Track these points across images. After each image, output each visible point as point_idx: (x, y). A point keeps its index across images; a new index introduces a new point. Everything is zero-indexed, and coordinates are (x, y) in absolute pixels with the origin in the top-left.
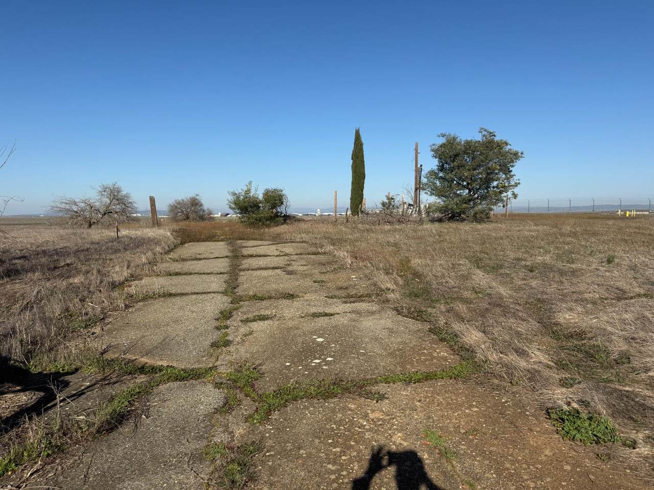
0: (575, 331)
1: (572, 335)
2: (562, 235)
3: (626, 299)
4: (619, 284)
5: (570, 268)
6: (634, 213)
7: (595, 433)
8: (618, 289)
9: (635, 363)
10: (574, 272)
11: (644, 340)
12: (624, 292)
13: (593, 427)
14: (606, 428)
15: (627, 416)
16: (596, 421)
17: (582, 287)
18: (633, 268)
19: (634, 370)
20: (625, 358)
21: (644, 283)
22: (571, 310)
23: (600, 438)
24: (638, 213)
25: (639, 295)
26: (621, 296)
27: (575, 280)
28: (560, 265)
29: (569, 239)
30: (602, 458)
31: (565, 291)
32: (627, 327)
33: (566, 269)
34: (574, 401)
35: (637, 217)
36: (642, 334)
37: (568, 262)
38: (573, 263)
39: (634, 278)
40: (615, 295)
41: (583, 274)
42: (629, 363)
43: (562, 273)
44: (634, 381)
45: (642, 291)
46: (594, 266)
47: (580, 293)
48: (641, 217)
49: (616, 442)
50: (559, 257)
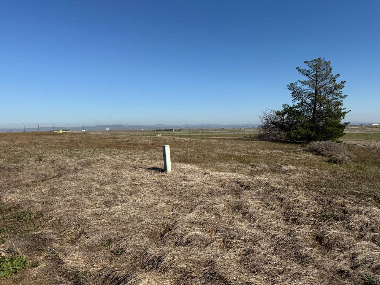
0: (13, 206)
1: (10, 209)
2: (15, 146)
3: (47, 180)
4: (44, 172)
5: (16, 166)
6: (61, 131)
7: (14, 267)
8: (43, 175)
9: (46, 216)
10: (18, 169)
11: (52, 202)
12: (46, 176)
13: (13, 264)
14: (22, 261)
15: (36, 249)
16: (15, 260)
17: (22, 177)
18: (53, 162)
19: (44, 220)
20: (41, 214)
21: (58, 170)
22: (13, 192)
23: (17, 269)
24: (63, 131)
25: (54, 177)
26: (45, 178)
27: (17, 174)
28: (9, 165)
29: (18, 148)
30: (17, 281)
31: (11, 181)
32: (44, 196)
33: (13, 167)
34: (3, 252)
35: (63, 133)
36: (51, 198)
37: (15, 163)
38: (18, 163)
39: (53, 167)
40: (41, 179)
41: (24, 169)
42: (42, 217)
43: (10, 170)
44: (44, 226)
45: (56, 174)
46: (32, 163)
47: (20, 181)
48: (64, 134)
49: (27, 267)
50: (9, 160)
